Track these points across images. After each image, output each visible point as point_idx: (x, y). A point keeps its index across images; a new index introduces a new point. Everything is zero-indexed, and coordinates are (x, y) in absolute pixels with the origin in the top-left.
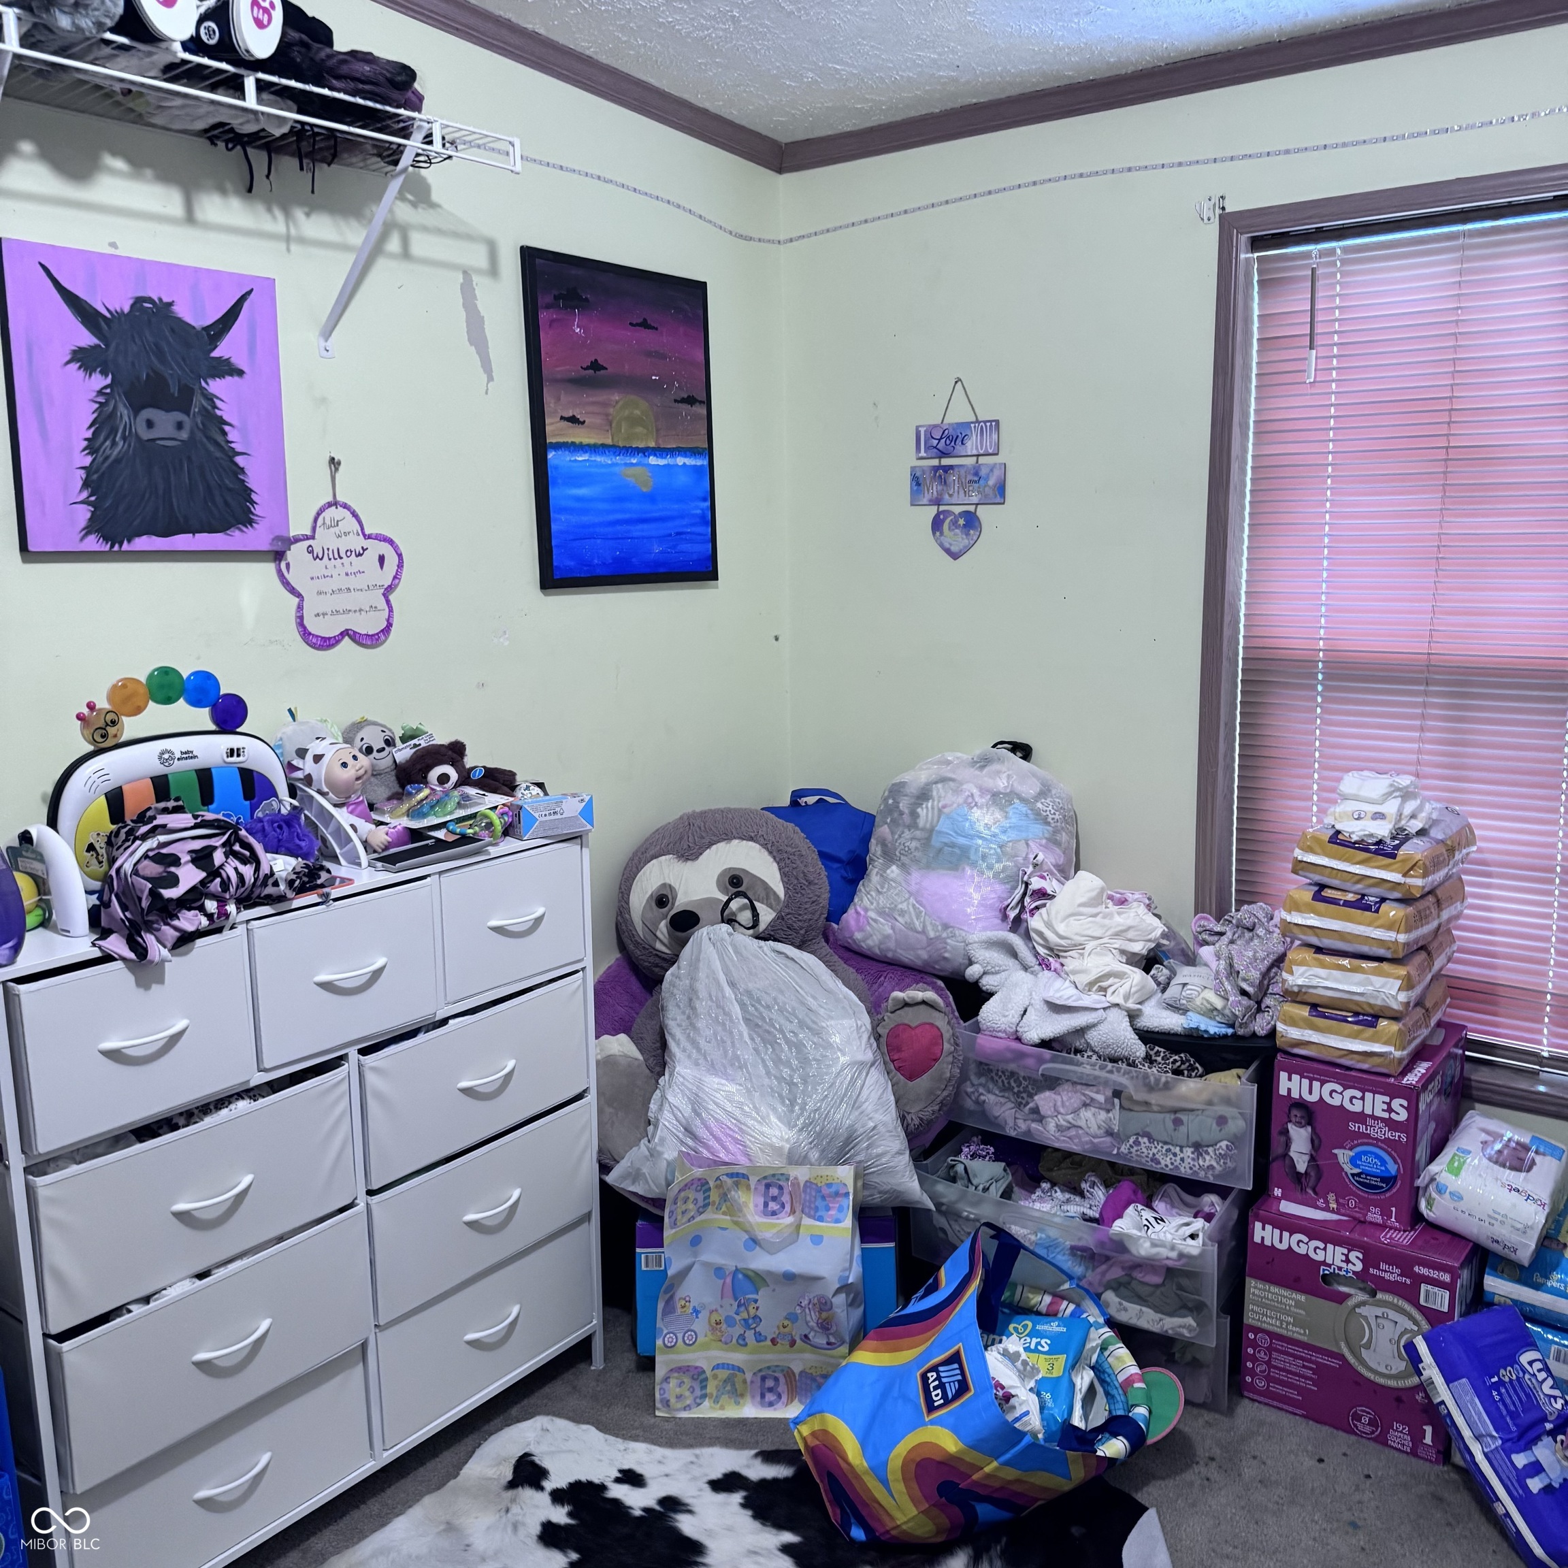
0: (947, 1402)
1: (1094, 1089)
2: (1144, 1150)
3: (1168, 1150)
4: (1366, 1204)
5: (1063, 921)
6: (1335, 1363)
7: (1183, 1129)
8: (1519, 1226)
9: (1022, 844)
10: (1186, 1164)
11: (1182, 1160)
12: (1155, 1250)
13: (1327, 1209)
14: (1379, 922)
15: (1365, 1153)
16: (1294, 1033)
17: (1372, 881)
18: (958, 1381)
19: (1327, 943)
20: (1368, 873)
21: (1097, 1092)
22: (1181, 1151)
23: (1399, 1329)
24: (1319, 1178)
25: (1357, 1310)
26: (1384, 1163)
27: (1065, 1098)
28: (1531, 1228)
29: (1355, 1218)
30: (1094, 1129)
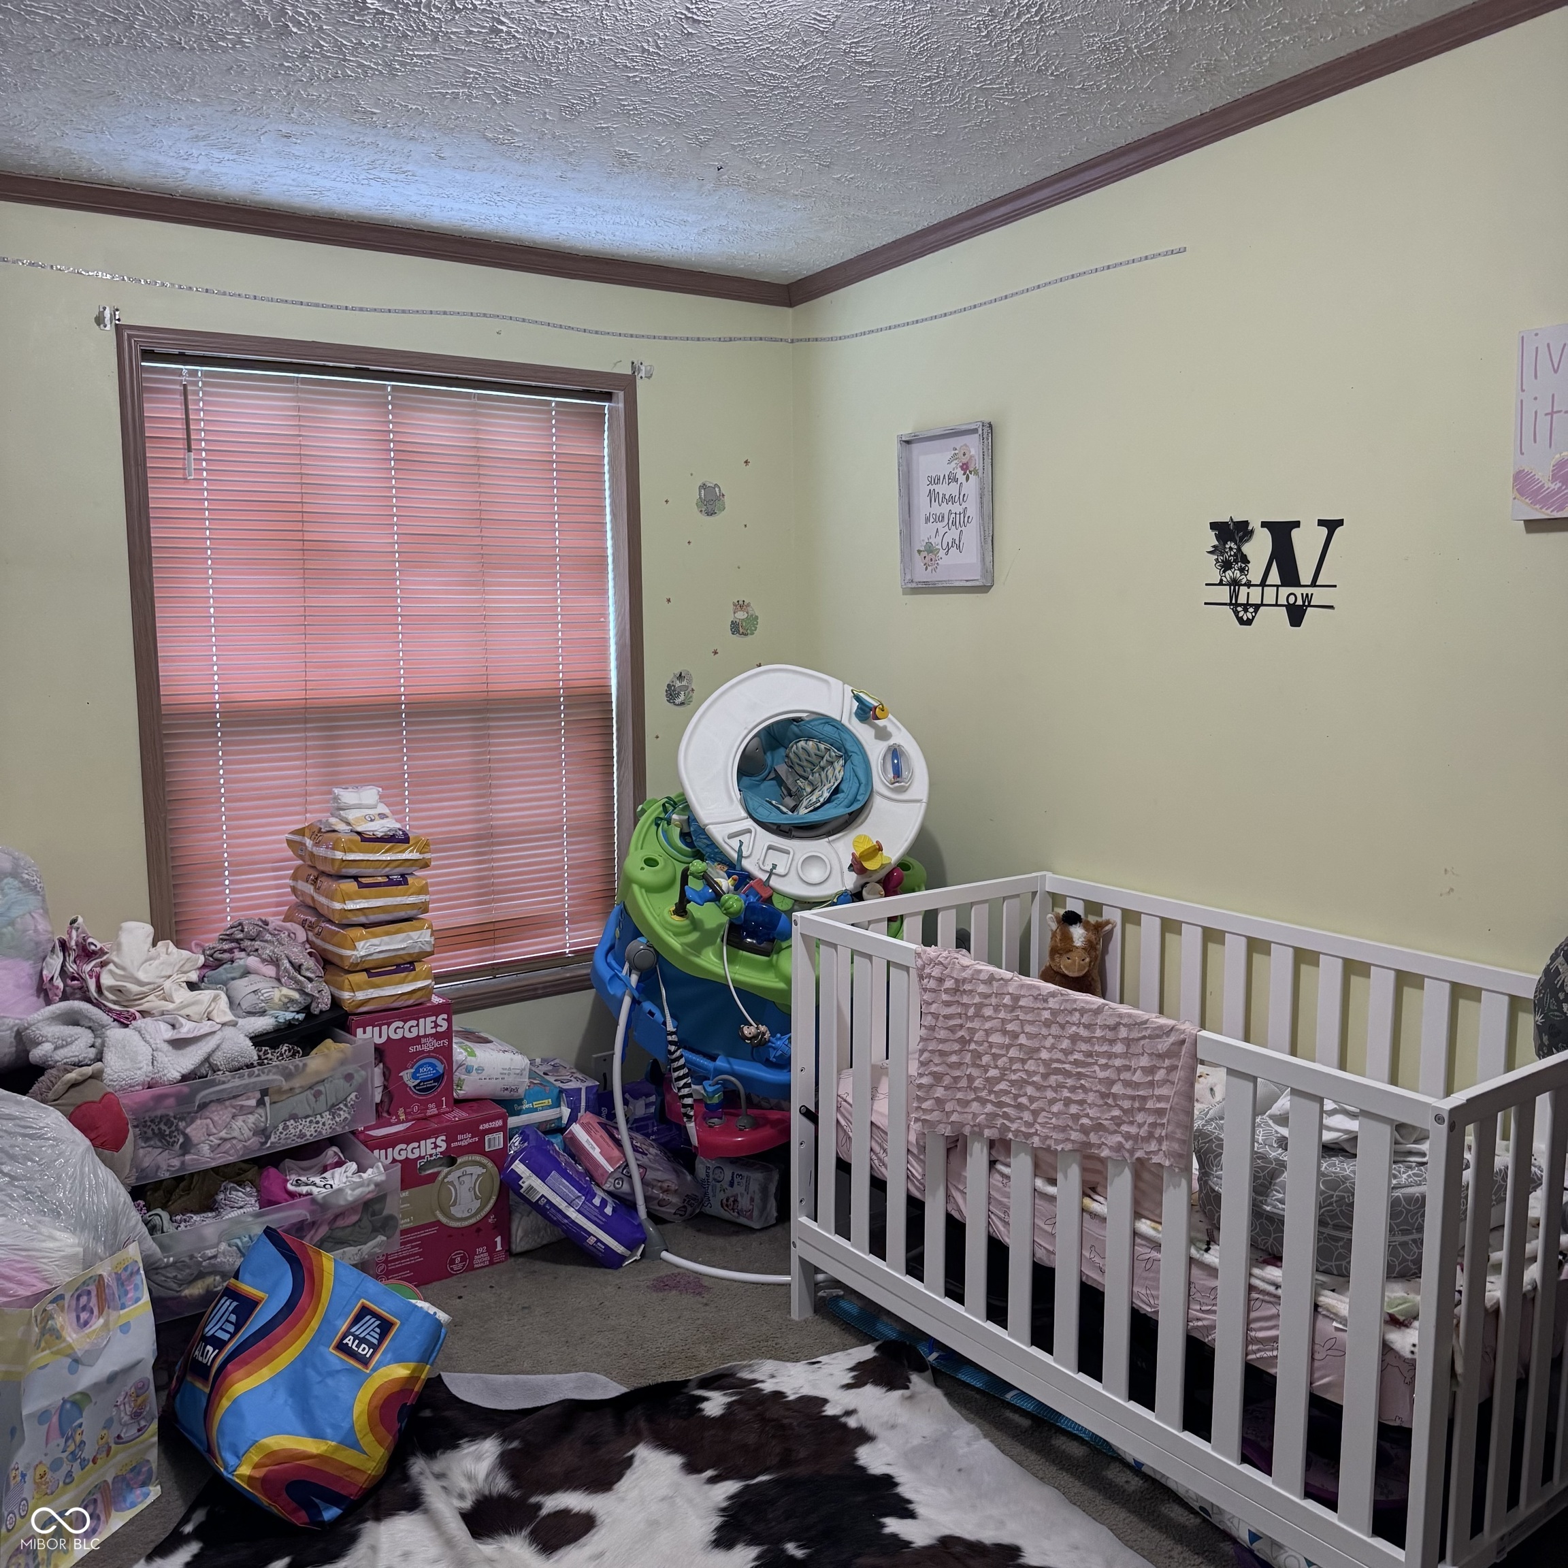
0: (375, 1348)
1: (244, 1097)
2: (293, 1131)
3: (311, 1122)
4: (424, 1105)
5: (138, 970)
6: (433, 1231)
7: (322, 1098)
8: (518, 1071)
9: (28, 916)
10: (327, 1127)
11: (324, 1124)
12: (358, 1192)
13: (399, 1122)
14: (411, 891)
15: (421, 1066)
16: (361, 995)
17: (397, 863)
18: (377, 1326)
19: (374, 918)
20: (393, 858)
21: (248, 1099)
22: (322, 1117)
23: (474, 1177)
24: (391, 1101)
25: (446, 1180)
26: (434, 1067)
27: (216, 1118)
28: (524, 1069)
29: (418, 1119)
30: (247, 1133)
